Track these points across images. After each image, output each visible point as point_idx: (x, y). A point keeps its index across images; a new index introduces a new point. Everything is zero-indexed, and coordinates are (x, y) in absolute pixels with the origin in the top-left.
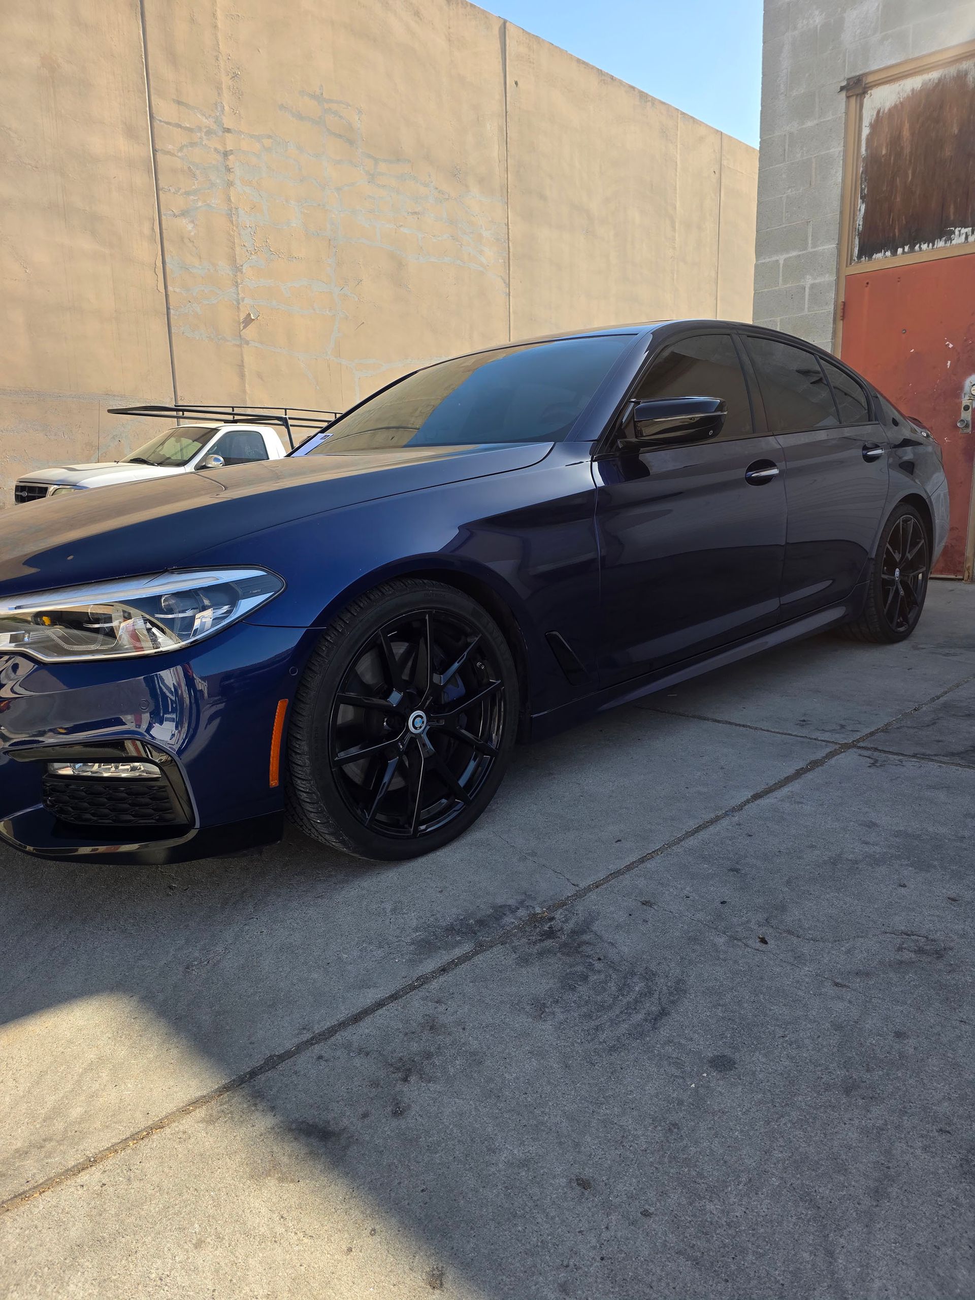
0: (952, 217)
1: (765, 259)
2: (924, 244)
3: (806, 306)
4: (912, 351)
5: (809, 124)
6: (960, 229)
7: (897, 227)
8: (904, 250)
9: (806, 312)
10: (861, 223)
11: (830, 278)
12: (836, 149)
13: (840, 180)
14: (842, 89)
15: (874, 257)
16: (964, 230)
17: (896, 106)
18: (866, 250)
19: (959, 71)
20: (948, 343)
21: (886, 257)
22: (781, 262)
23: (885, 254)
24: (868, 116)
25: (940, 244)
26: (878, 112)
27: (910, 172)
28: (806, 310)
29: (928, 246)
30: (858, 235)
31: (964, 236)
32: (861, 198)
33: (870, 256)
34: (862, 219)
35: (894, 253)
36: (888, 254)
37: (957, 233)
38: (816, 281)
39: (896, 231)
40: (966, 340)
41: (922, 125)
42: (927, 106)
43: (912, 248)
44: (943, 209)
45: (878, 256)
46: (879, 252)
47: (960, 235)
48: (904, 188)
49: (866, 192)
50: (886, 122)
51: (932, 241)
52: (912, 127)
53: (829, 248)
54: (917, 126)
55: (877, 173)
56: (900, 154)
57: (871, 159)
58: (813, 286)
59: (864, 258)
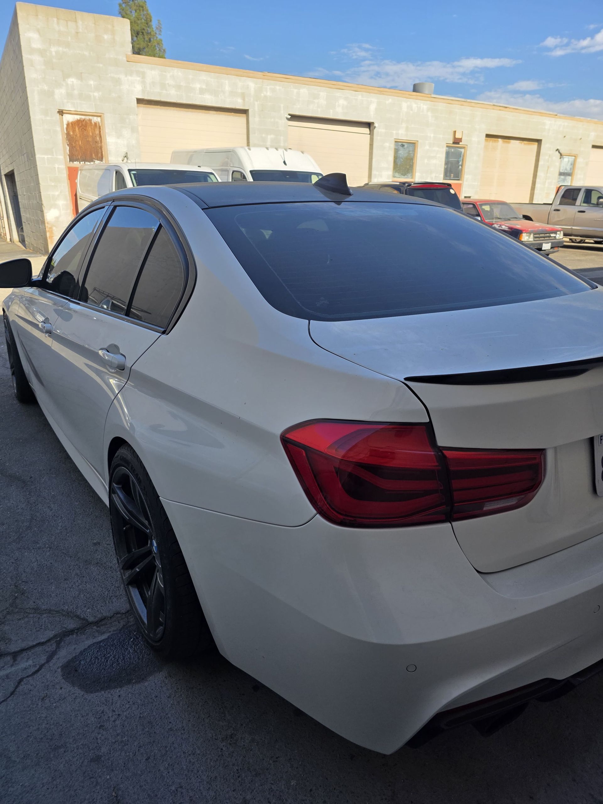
0: (94, 157)
2: (88, 162)
3: (58, 173)
5: (48, 118)
8: (82, 163)
9: (57, 175)
10: (68, 152)
11: (63, 167)
12: (58, 129)
13: (61, 138)
14: (58, 112)
17: (73, 122)
18: (72, 160)
19: (89, 119)
22: (46, 158)
24: (65, 122)
25: (92, 163)
26: (68, 122)
27: (80, 142)
29: (89, 164)
30: (68, 155)
33: (73, 162)
35: (80, 163)
36: (78, 163)
38: (59, 166)
39: (79, 157)
41: (81, 130)
42: (82, 125)
43: (85, 163)
44: (91, 155)
45: (75, 163)
46: (75, 161)
47: (97, 162)
48: (80, 146)
49: (68, 143)
50: (70, 125)
51: (90, 162)
52: (79, 129)
53: (61, 157)
54: (80, 129)
55: (70, 140)
56: (76, 135)
57: (68, 134)
58: (58, 168)
59: (71, 162)
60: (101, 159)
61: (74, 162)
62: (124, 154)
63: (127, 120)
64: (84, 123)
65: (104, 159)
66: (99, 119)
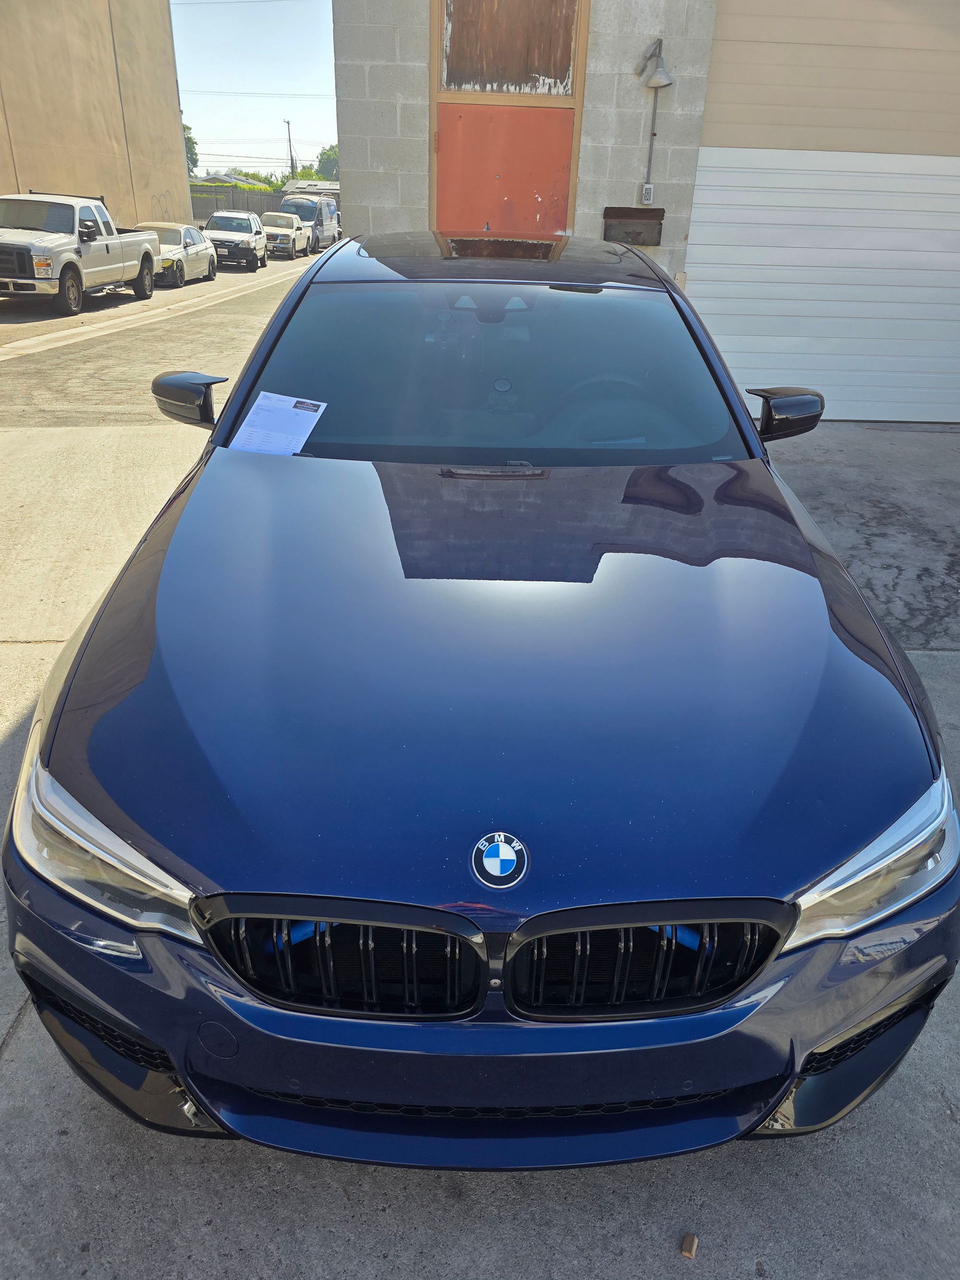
0: (536, 64)
1: (346, 60)
2: (512, 85)
3: (399, 128)
4: (506, 199)
6: (544, 78)
7: (485, 59)
8: (492, 86)
9: (398, 136)
10: (448, 45)
11: (421, 102)
15: (463, 87)
16: (547, 81)
18: (456, 77)
20: (537, 196)
21: (475, 91)
22: (367, 69)
23: (474, 87)
25: (527, 89)
27: (496, 2)
28: (399, 133)
29: (515, 89)
30: (446, 58)
31: (548, 86)
32: (447, 15)
33: (460, 86)
34: (449, 41)
35: (483, 88)
36: (477, 87)
37: (541, 81)
38: (408, 102)
39: (484, 63)
40: (552, 196)
43: (500, 87)
44: (528, 54)
45: (467, 87)
46: (468, 82)
47: (544, 84)
48: (492, 18)
49: (452, 8)
51: (518, 84)
53: (419, 65)
58: (404, 107)
59: (452, 86)
60: (560, 74)
61: (465, 86)
62: (647, 47)
65: (571, 68)
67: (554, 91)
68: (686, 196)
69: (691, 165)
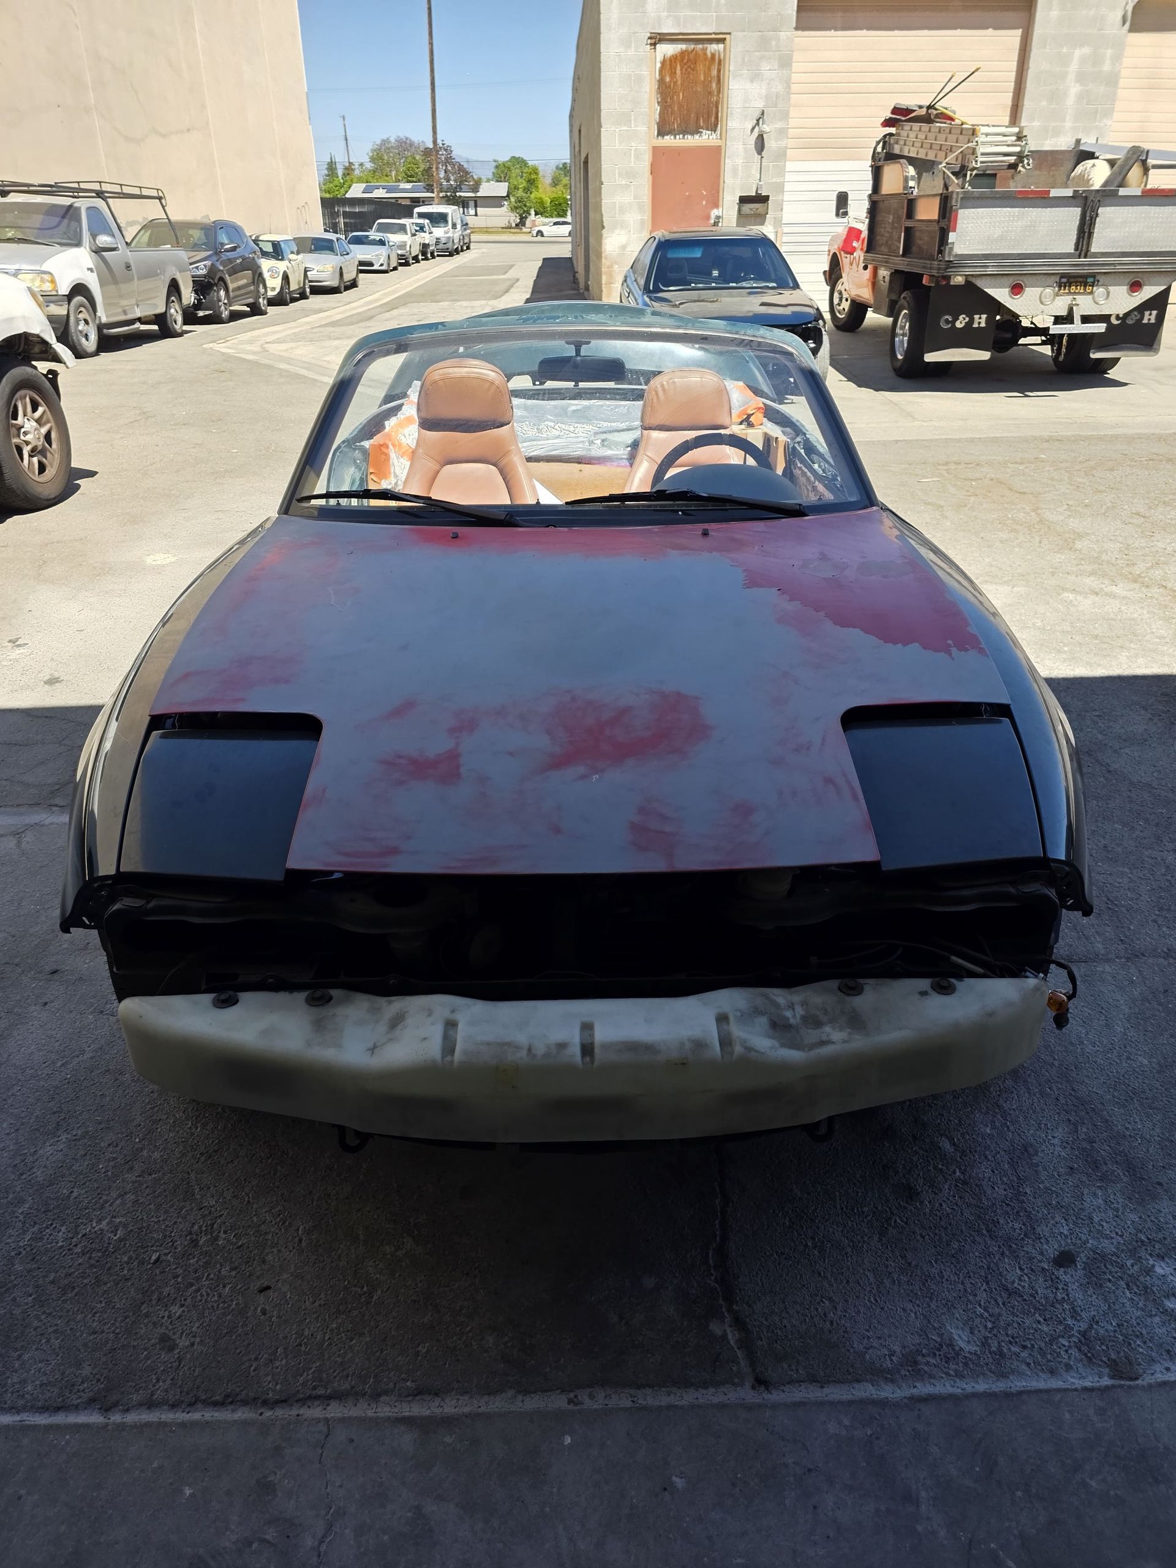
0: (702, 124)
1: (607, 128)
2: (689, 135)
3: (633, 160)
4: (687, 193)
5: (630, 53)
6: (705, 131)
7: (676, 123)
8: (679, 136)
9: (632, 164)
10: (658, 117)
11: (645, 147)
12: (645, 73)
13: (648, 90)
14: (649, 39)
16: (707, 132)
17: (673, 56)
18: (661, 133)
19: (703, 48)
20: (703, 191)
21: (671, 139)
22: (617, 132)
23: (670, 137)
24: (659, 58)
25: (697, 137)
26: (664, 57)
27: (681, 95)
29: (691, 137)
30: (657, 124)
32: (657, 103)
33: (663, 136)
35: (675, 138)
36: (672, 137)
37: (704, 133)
38: (638, 147)
39: (676, 125)
40: (711, 190)
41: (686, 70)
42: (689, 60)
43: (684, 136)
44: (698, 119)
46: (667, 135)
47: (706, 134)
48: (679, 103)
49: (659, 100)
50: (668, 63)
51: (692, 134)
52: (681, 70)
53: (643, 129)
54: (684, 70)
55: (665, 91)
56: (675, 83)
57: (661, 81)
58: (636, 150)
59: (660, 137)
60: (714, 129)
61: (666, 137)
62: (757, 114)
63: (773, 43)
64: (692, 56)
65: (719, 126)
66: (721, 46)
67: (711, 137)
68: (780, 188)
69: (782, 172)
